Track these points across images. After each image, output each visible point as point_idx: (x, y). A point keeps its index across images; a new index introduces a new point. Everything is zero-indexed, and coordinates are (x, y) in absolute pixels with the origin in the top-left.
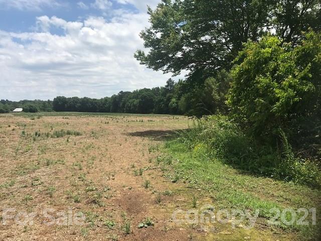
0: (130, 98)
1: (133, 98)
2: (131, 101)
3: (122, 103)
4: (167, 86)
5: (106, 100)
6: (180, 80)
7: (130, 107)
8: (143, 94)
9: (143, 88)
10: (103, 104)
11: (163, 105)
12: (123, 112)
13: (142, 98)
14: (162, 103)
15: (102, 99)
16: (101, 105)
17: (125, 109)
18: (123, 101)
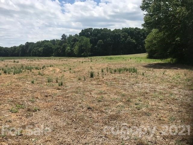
0: (35, 47)
1: (37, 47)
2: (35, 48)
3: (28, 50)
4: (62, 39)
5: (15, 48)
6: (70, 35)
7: (35, 53)
8: (45, 44)
9: (44, 40)
10: (13, 51)
11: (60, 51)
12: (30, 56)
13: (45, 46)
14: (59, 49)
15: (12, 47)
16: (12, 52)
17: (31, 54)
18: (29, 48)
